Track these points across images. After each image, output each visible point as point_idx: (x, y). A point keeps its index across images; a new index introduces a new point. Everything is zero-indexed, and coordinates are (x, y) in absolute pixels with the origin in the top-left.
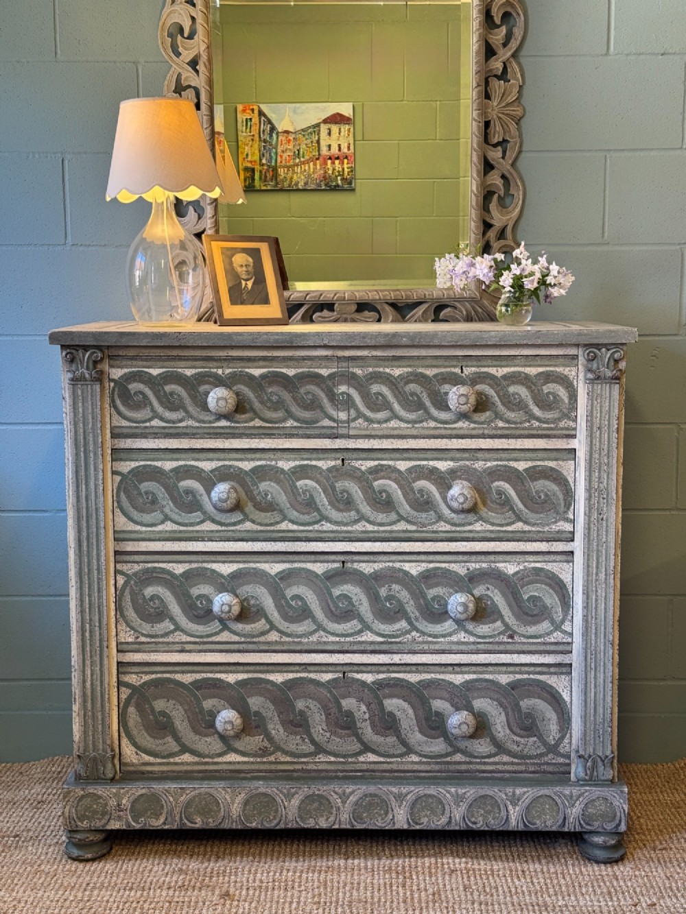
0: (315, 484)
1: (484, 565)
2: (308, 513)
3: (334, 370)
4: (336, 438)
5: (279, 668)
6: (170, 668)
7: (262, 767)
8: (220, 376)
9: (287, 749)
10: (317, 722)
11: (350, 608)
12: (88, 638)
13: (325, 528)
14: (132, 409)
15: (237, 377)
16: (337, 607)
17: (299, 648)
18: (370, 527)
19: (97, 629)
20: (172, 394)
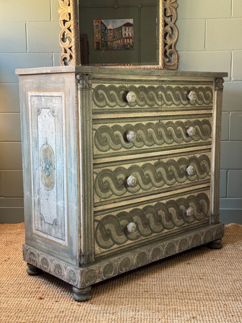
0: (153, 130)
1: (192, 155)
2: (151, 142)
3: (158, 85)
4: (158, 112)
5: (141, 203)
6: (110, 211)
7: (137, 243)
8: (127, 87)
9: (144, 234)
10: (152, 221)
11: (161, 176)
12: (86, 203)
13: (155, 147)
14: (99, 102)
15: (132, 88)
16: (158, 176)
17: (148, 194)
18: (167, 145)
19: (89, 198)
20: (112, 94)
